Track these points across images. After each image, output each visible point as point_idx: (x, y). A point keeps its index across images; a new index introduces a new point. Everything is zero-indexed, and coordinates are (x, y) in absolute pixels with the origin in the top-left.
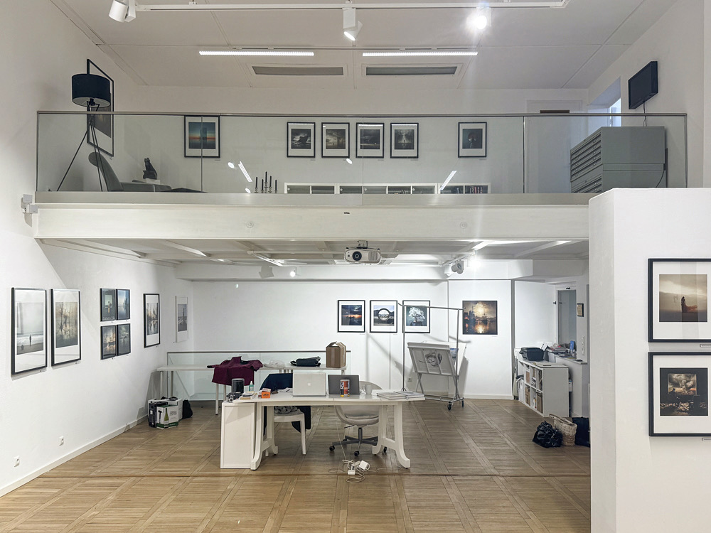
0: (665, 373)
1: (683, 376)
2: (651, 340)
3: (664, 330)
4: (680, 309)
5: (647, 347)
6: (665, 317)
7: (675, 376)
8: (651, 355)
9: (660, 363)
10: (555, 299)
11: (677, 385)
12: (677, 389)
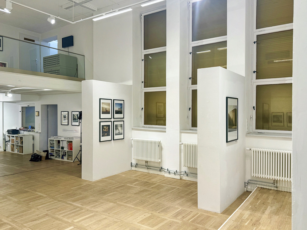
0: (103, 126)
1: (106, 127)
2: (100, 118)
3: (103, 116)
4: (105, 111)
5: (99, 120)
6: (103, 113)
7: (104, 127)
8: (100, 122)
9: (102, 124)
10: (20, 110)
11: (105, 129)
12: (105, 130)
